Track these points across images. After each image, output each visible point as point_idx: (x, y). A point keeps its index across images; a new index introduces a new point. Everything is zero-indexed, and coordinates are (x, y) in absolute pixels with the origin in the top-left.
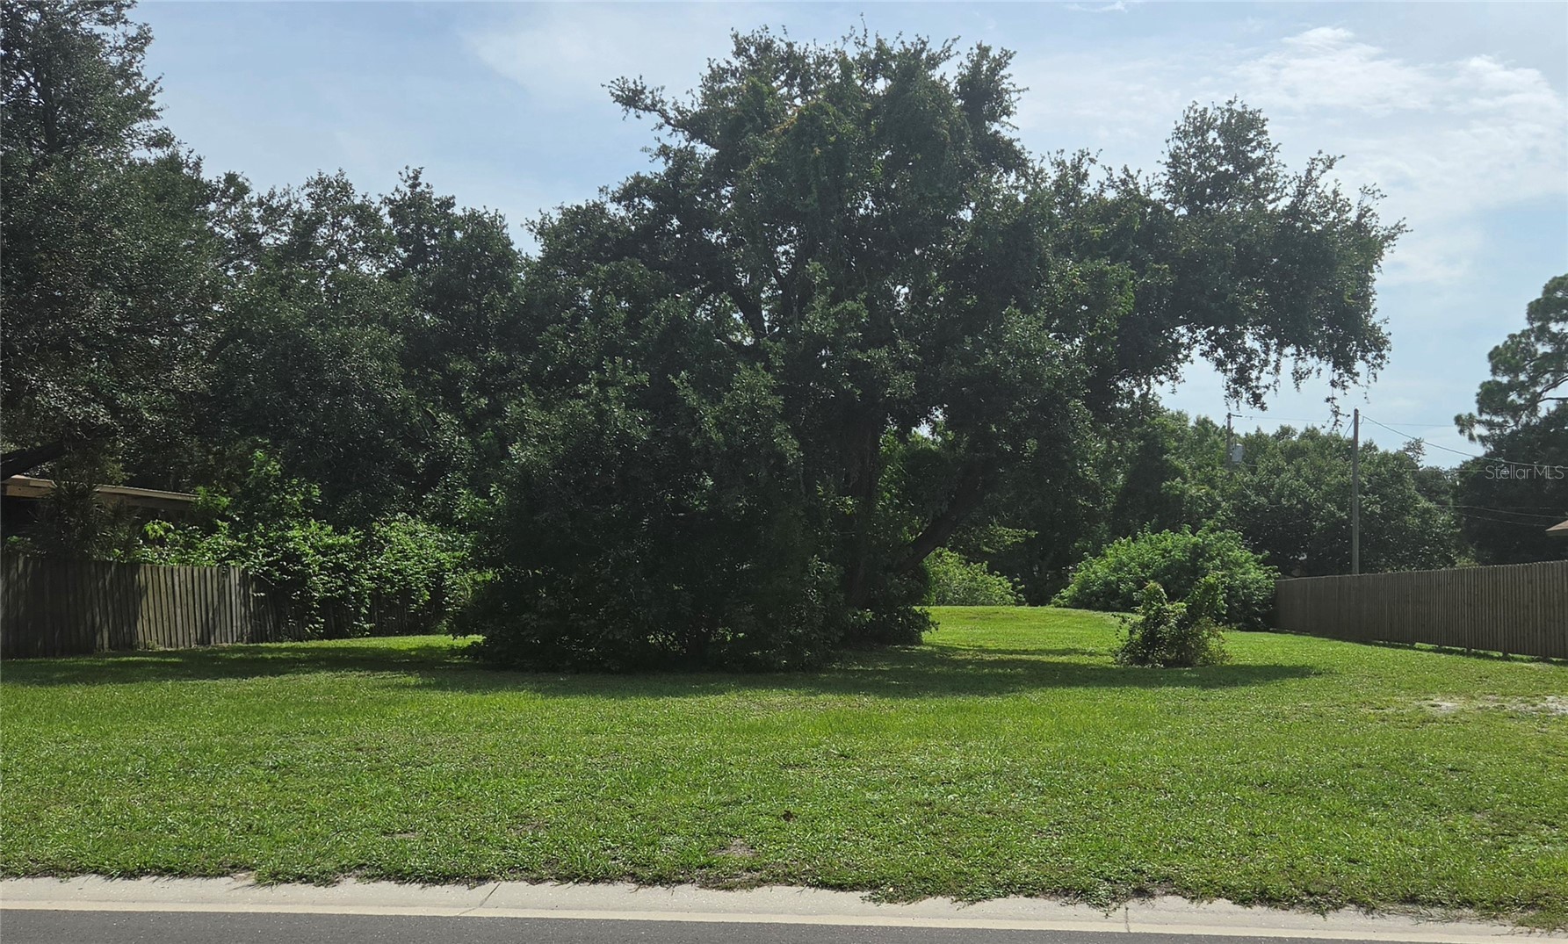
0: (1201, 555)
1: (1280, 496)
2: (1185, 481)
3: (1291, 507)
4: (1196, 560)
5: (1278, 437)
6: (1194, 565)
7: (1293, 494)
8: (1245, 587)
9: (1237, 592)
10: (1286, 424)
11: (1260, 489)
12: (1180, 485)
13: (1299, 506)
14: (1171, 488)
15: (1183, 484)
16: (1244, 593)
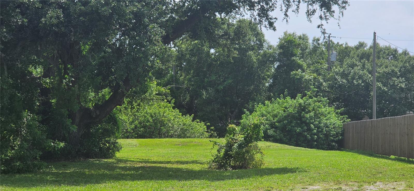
0: (303, 110)
1: (353, 78)
2: (303, 71)
3: (359, 85)
4: (301, 113)
5: (357, 48)
6: (300, 115)
7: (360, 77)
8: (327, 127)
9: (322, 130)
10: (362, 41)
11: (344, 75)
12: (300, 73)
13: (363, 84)
15: (302, 73)
16: (326, 130)
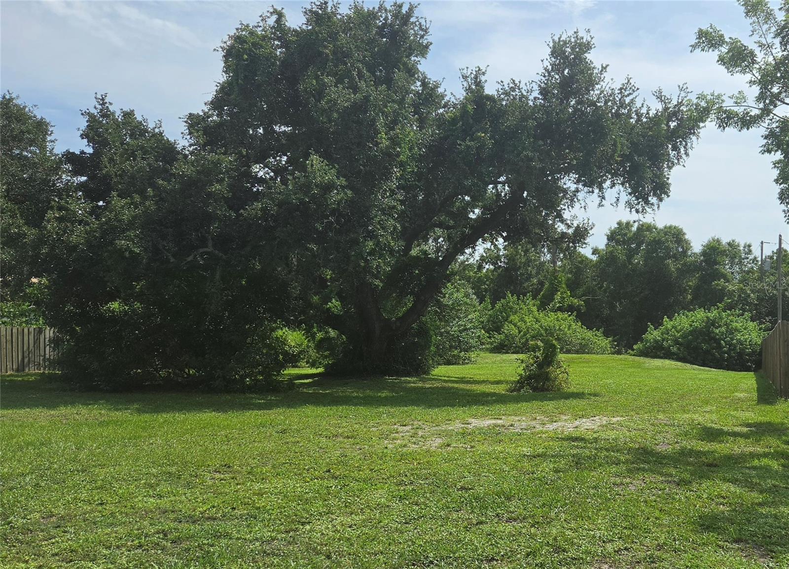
0: (712, 324)
6: (708, 330)
14: (717, 285)
